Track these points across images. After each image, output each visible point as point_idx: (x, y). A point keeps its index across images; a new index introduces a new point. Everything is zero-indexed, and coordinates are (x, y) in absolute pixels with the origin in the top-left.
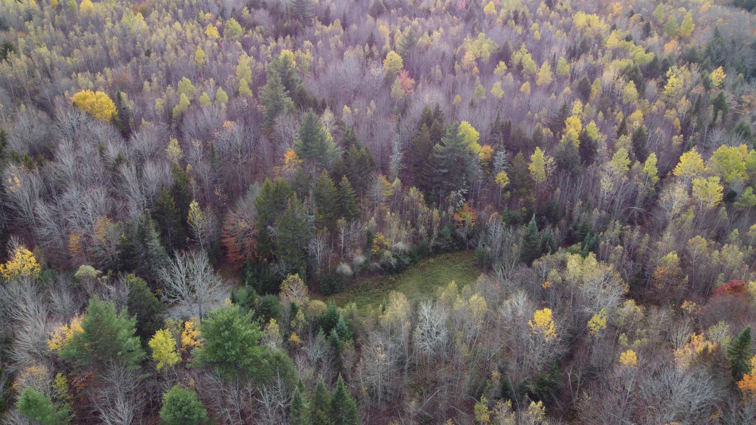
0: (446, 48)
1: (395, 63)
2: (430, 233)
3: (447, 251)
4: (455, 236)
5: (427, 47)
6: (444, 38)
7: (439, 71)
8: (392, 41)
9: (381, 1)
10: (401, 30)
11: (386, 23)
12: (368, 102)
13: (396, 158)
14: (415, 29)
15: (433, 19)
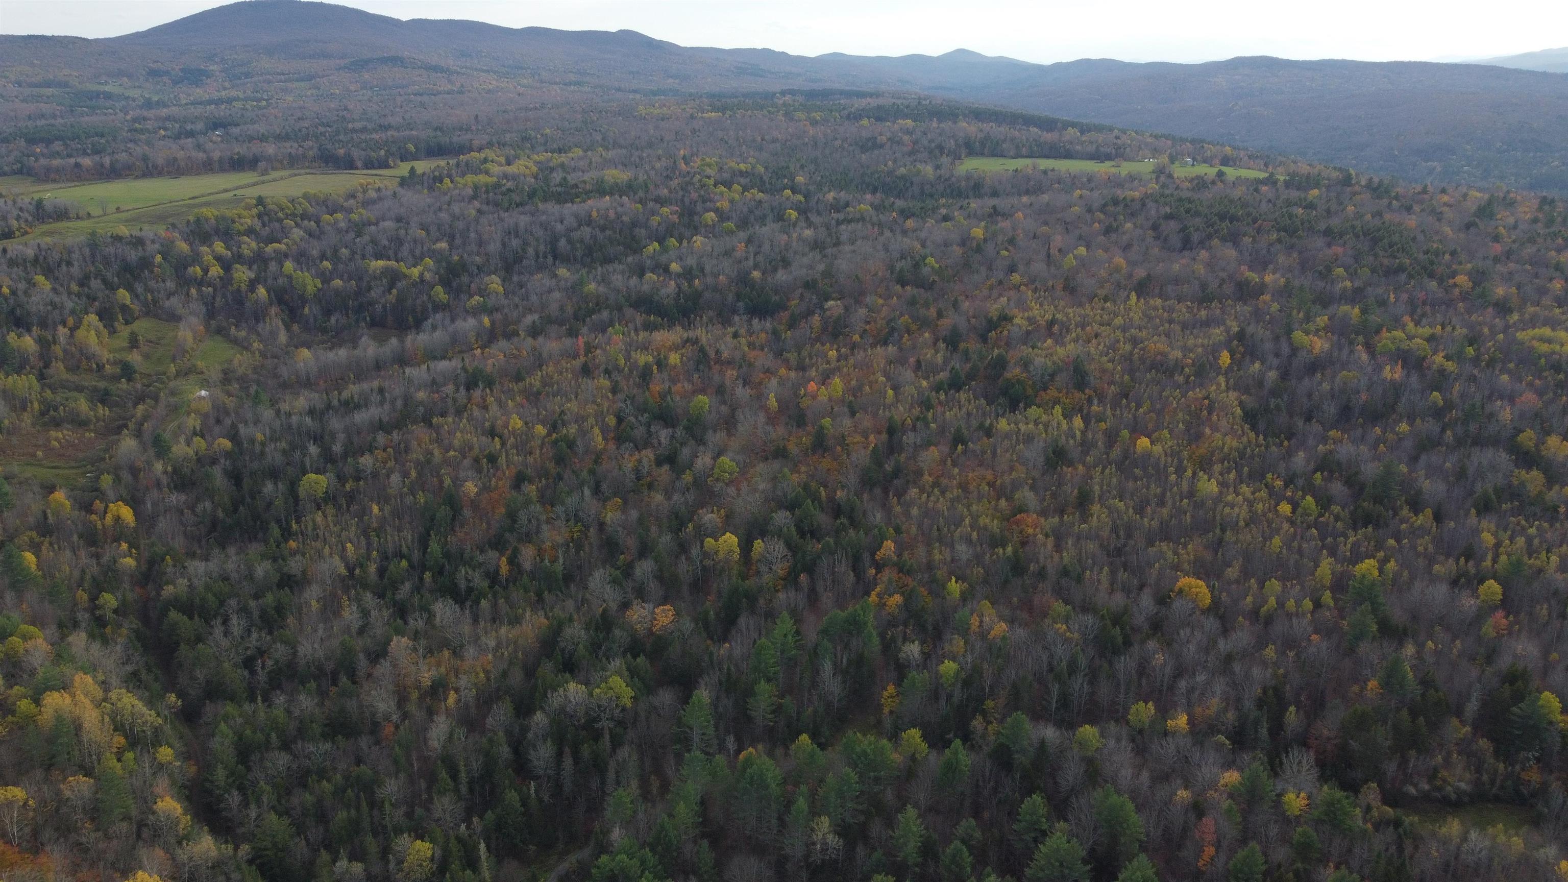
0: (1561, 580)
2: (1493, 782)
3: (1506, 801)
4: (1517, 792)
5: (1540, 571)
7: (1545, 612)
8: (1495, 560)
9: (1491, 491)
10: (1511, 539)
11: (1493, 527)
12: (1453, 641)
13: (1472, 707)
14: (1529, 541)
15: (1558, 525)
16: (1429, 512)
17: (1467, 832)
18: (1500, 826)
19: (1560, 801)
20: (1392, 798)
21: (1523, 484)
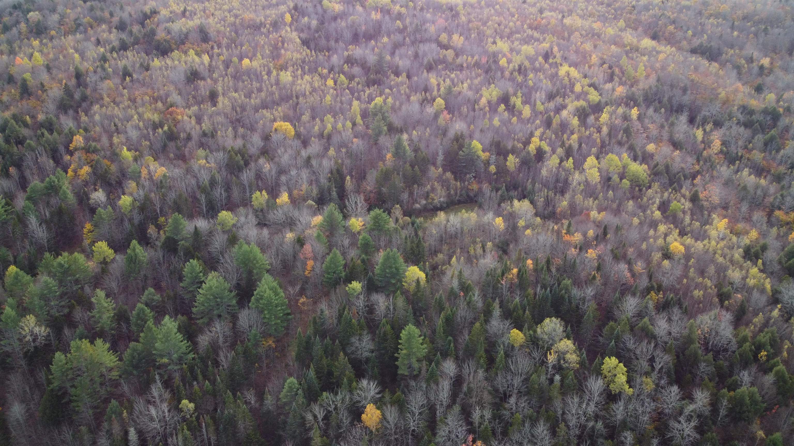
0: (470, 94)
1: (441, 105)
2: (456, 194)
3: (464, 202)
4: (468, 196)
5: (460, 93)
6: (470, 88)
7: (466, 110)
8: (439, 90)
9: (431, 60)
10: (444, 81)
11: (435, 76)
12: (426, 129)
13: (440, 158)
14: (452, 80)
15: (464, 72)
16: (404, 74)
17: (449, 217)
18: (464, 211)
19: (488, 194)
21: (445, 56)
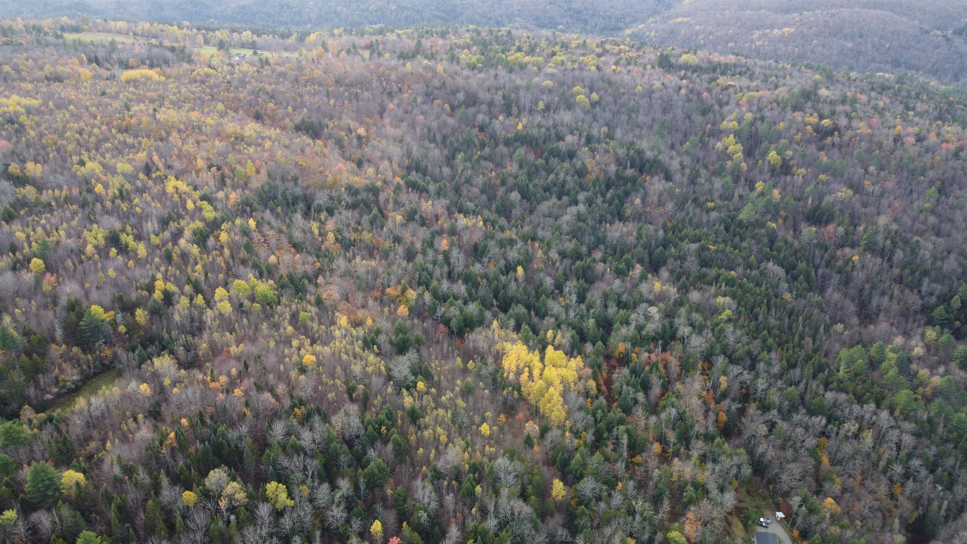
0: (71, 243)
1: (39, 265)
2: (89, 367)
3: (100, 373)
4: (103, 365)
5: (58, 242)
6: (69, 236)
7: (71, 264)
8: (30, 247)
9: (8, 206)
10: (34, 230)
11: (20, 227)
12: (30, 302)
13: (59, 333)
14: (44, 228)
15: (55, 213)
17: (89, 400)
18: (104, 387)
19: (125, 358)
20: (40, 408)
21: (24, 196)
